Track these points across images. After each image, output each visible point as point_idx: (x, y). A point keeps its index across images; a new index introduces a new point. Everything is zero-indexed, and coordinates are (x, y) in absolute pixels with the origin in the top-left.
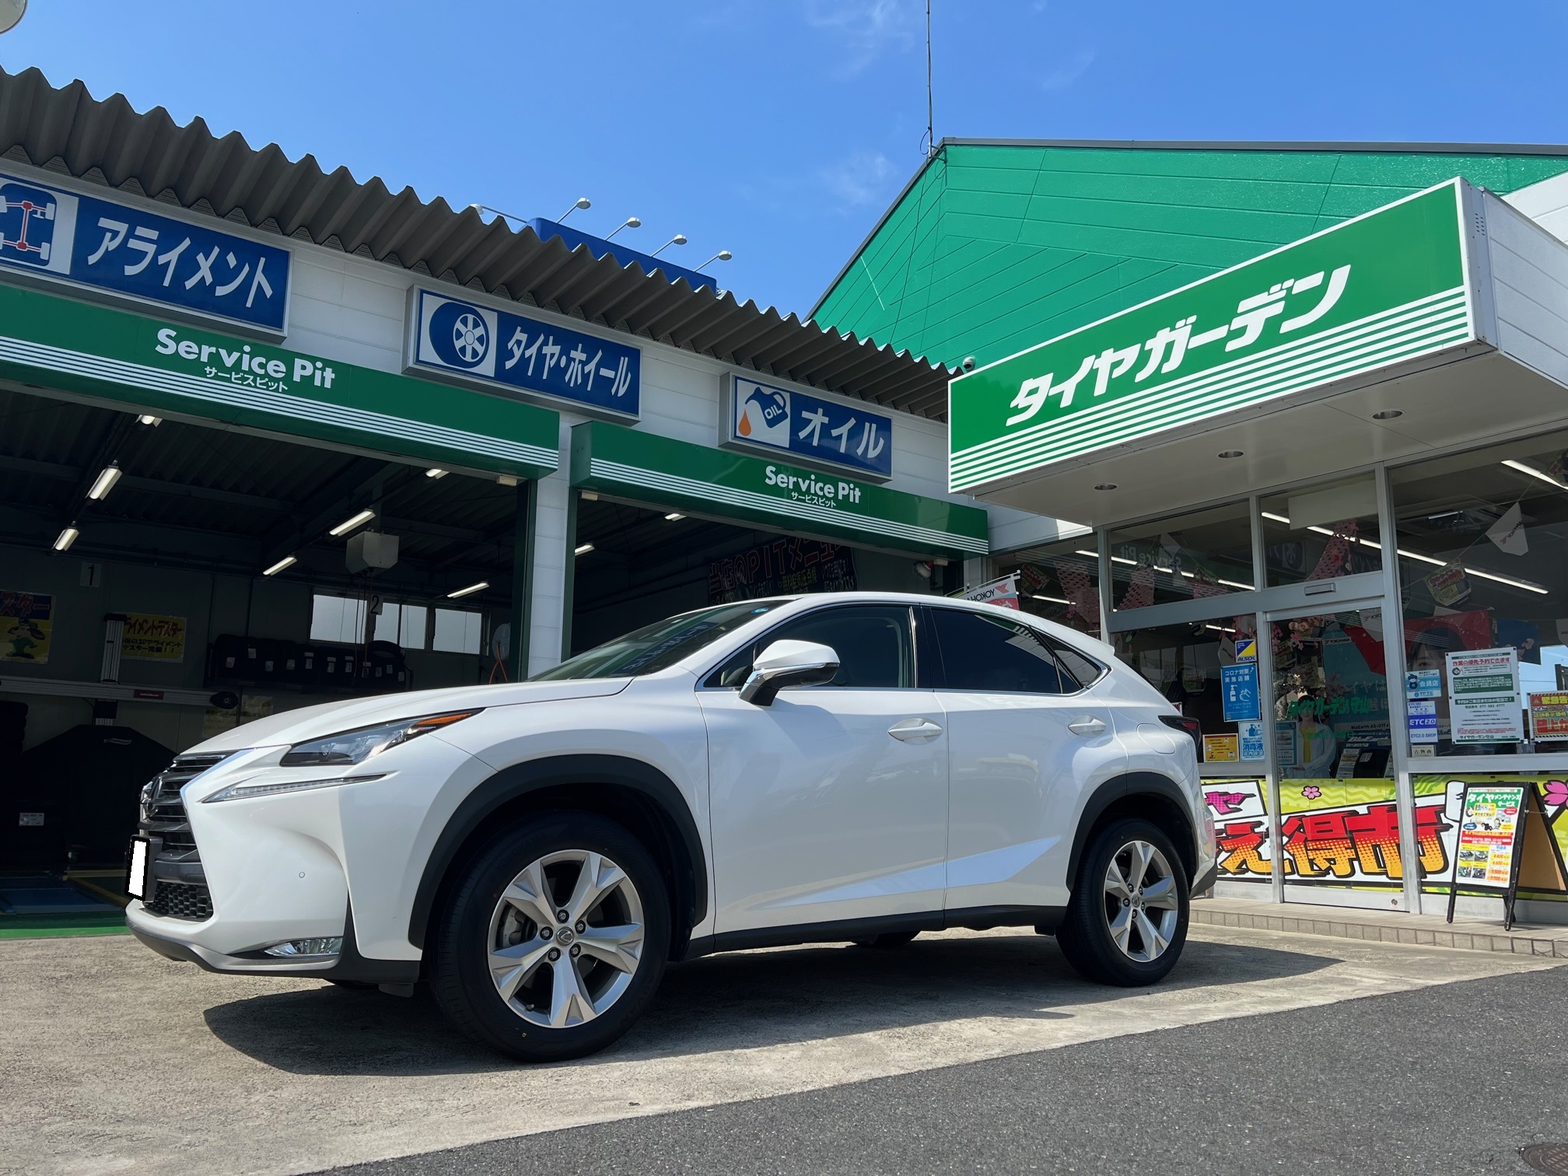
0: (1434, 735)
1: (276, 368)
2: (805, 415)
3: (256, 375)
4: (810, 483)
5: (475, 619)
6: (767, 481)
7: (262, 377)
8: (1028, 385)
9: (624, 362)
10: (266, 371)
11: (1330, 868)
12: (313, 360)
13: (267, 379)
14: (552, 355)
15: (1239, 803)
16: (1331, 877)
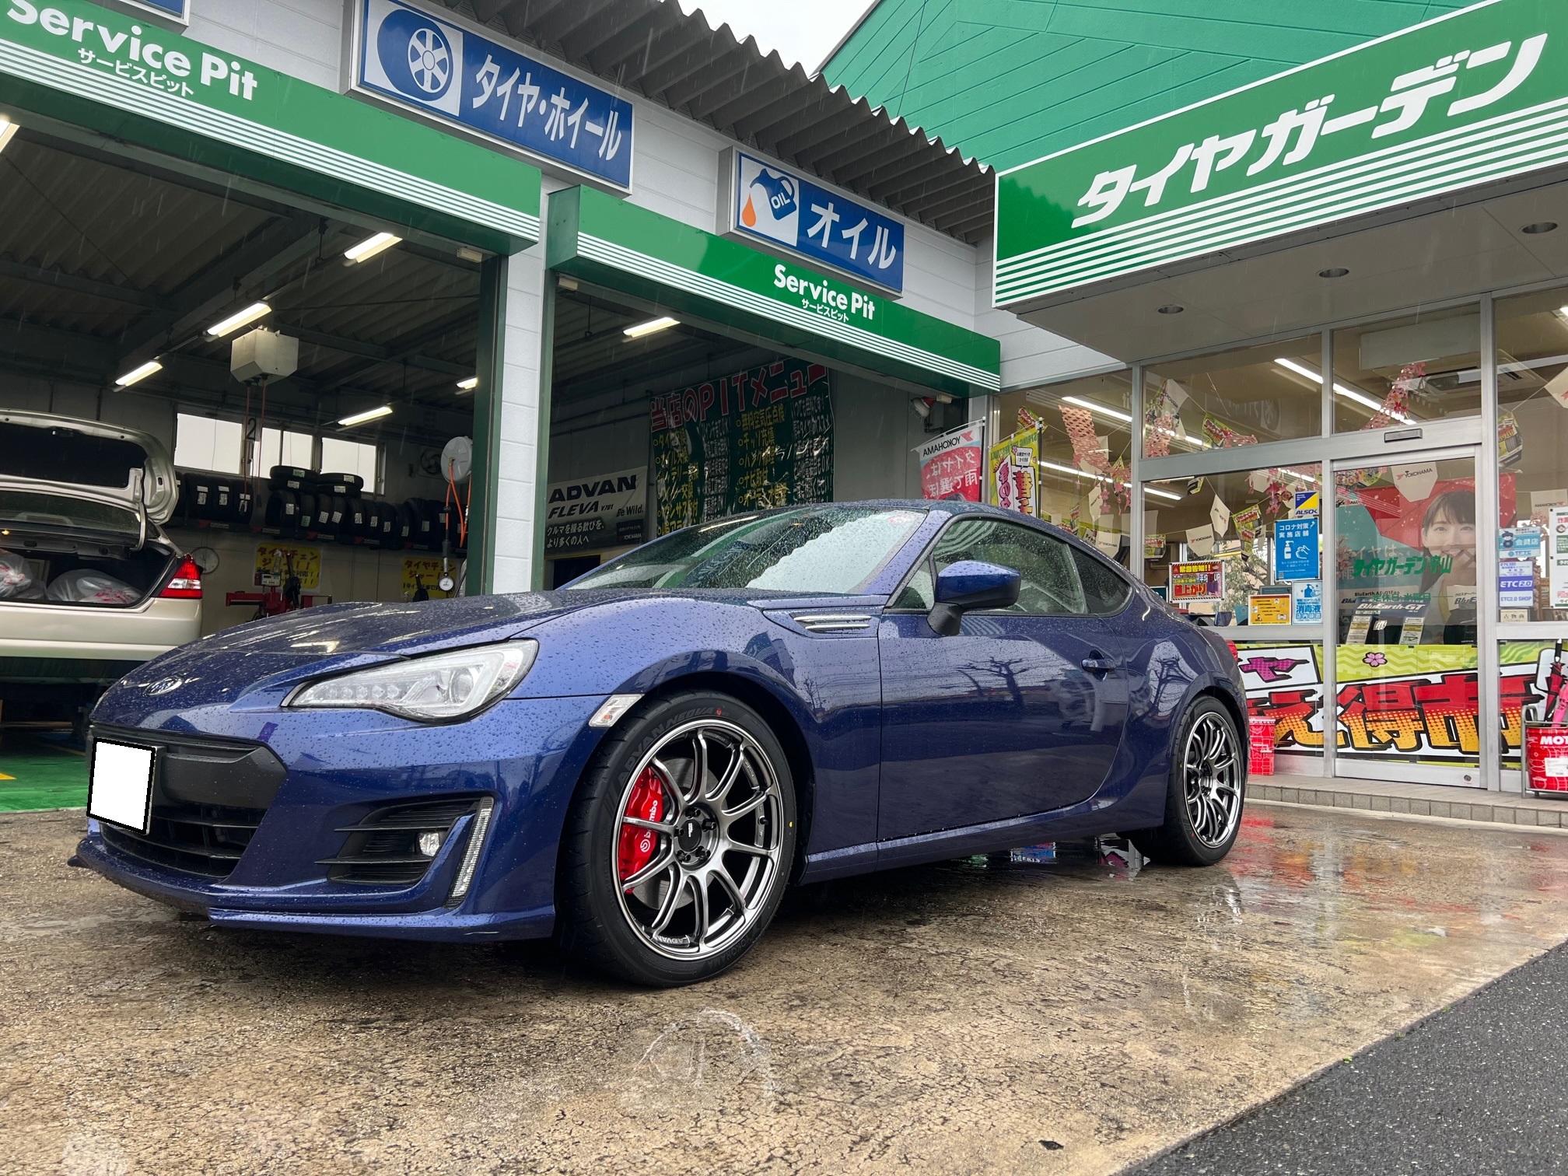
0: (1529, 598)
1: (177, 62)
2: (815, 208)
3: (150, 69)
4: (822, 291)
5: (368, 452)
6: (776, 282)
7: (158, 73)
8: (1102, 179)
9: (614, 116)
10: (163, 65)
11: (1392, 741)
12: (228, 58)
13: (164, 77)
14: (530, 97)
15: (1289, 670)
16: (1392, 750)
